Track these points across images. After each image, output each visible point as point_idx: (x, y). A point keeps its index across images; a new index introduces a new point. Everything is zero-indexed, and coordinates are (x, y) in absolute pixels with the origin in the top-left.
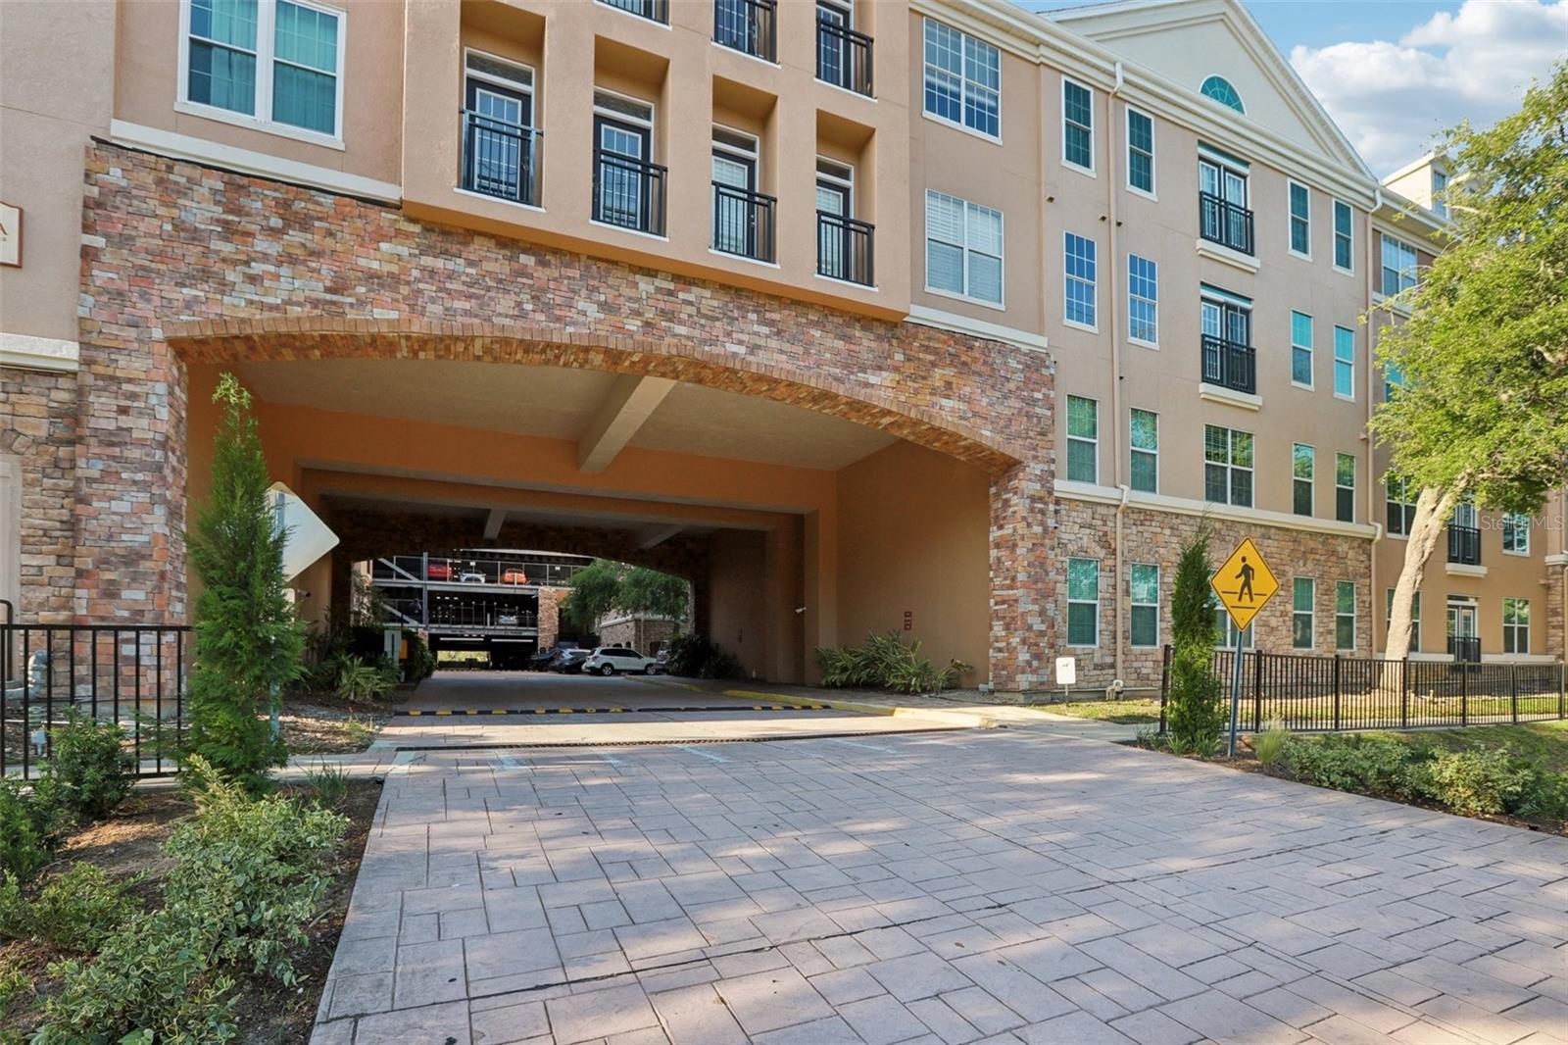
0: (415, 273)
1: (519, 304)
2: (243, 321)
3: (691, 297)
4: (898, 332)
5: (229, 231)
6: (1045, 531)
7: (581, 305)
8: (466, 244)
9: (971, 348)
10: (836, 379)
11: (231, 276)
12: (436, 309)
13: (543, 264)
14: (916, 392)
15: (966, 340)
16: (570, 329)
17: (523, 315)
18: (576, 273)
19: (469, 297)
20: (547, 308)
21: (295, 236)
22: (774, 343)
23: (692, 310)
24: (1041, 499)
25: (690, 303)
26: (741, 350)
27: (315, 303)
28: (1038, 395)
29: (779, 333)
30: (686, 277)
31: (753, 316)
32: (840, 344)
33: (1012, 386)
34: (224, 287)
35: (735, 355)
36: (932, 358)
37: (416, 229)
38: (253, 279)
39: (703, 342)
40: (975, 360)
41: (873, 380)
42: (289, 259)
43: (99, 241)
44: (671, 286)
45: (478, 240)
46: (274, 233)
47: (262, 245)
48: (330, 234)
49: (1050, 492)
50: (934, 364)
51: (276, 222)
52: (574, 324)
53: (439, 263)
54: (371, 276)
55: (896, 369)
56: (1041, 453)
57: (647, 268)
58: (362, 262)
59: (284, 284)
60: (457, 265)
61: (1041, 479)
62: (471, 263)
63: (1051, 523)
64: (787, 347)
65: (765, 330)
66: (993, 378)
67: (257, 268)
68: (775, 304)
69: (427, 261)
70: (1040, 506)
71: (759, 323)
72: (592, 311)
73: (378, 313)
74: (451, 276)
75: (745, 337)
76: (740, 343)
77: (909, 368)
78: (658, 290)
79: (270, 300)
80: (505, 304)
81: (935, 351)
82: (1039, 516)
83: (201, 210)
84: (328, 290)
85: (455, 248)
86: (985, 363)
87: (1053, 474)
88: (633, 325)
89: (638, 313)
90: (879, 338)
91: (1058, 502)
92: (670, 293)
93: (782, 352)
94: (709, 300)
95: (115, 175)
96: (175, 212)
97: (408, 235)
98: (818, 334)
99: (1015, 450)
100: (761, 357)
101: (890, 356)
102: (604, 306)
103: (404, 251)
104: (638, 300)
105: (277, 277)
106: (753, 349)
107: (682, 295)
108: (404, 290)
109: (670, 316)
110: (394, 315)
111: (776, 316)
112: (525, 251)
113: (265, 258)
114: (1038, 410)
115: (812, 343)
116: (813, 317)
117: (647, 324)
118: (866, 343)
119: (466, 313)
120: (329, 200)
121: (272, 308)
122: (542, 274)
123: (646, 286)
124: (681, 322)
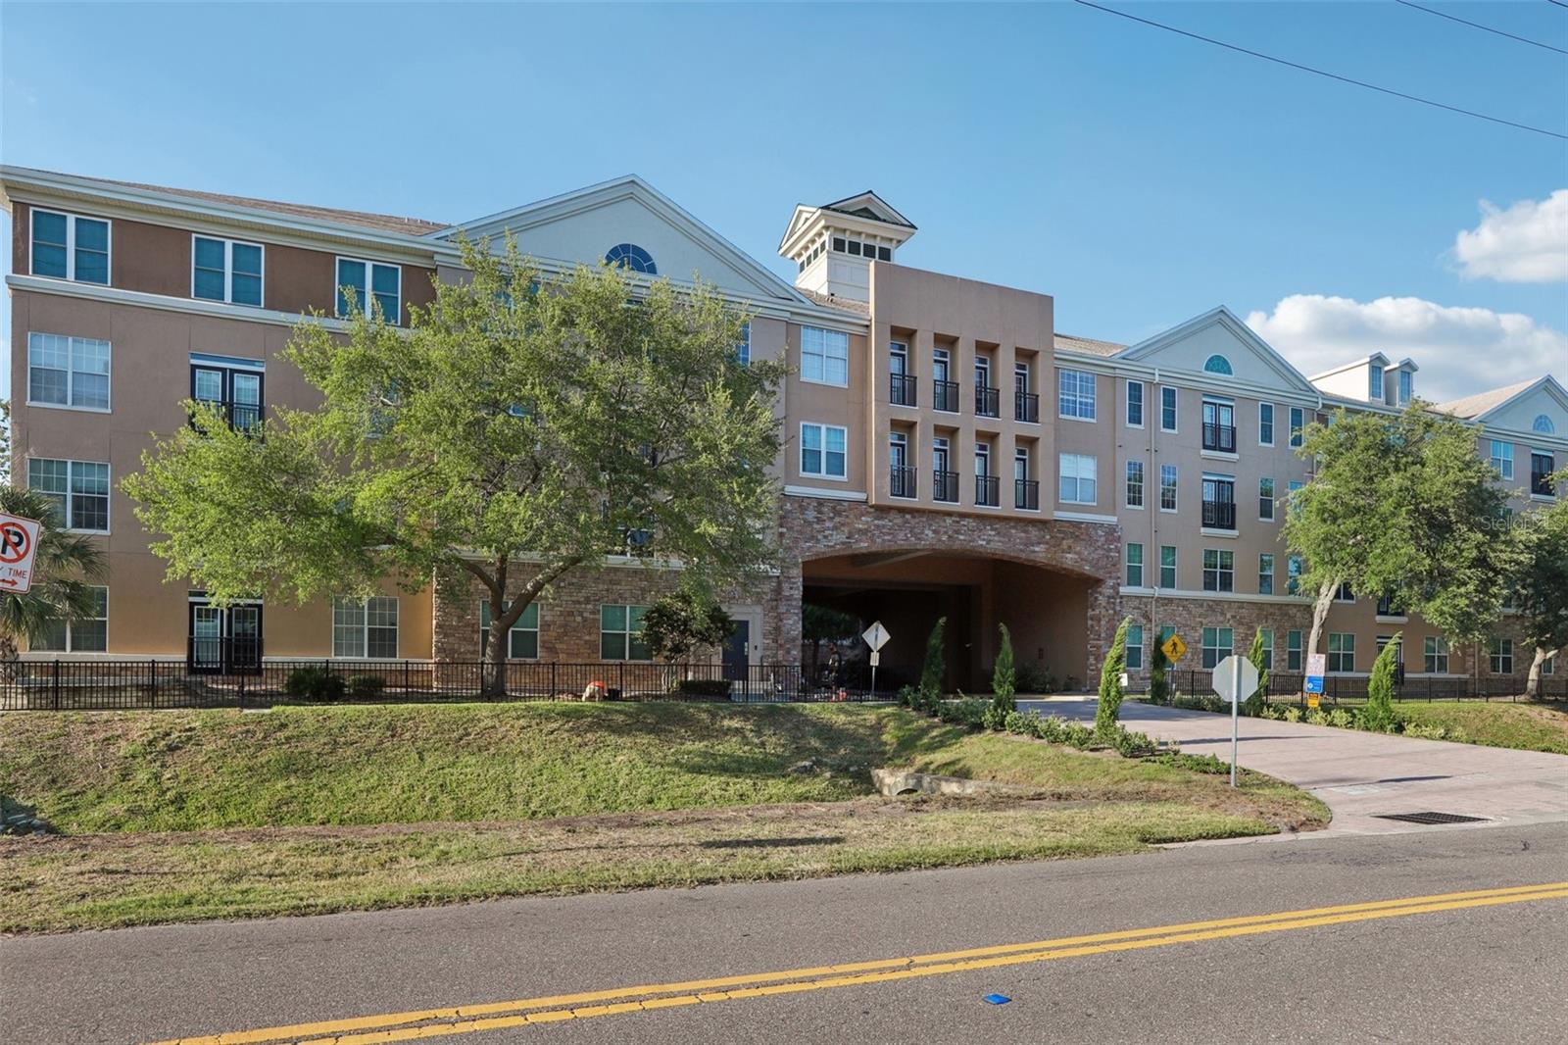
0: (873, 527)
1: (906, 535)
2: (824, 553)
3: (965, 523)
4: (1048, 525)
5: (819, 521)
6: (1115, 612)
7: (926, 532)
8: (889, 512)
9: (1080, 528)
10: (1021, 550)
11: (819, 537)
12: (879, 540)
13: (913, 517)
14: (1055, 552)
15: (1077, 525)
16: (923, 542)
17: (907, 539)
18: (924, 519)
19: (889, 534)
20: (914, 535)
21: (837, 519)
22: (996, 538)
23: (965, 528)
24: (1113, 597)
25: (965, 525)
26: (984, 543)
27: (843, 543)
28: (1112, 547)
29: (999, 533)
30: (963, 516)
31: (988, 528)
32: (1023, 535)
33: (1099, 544)
34: (818, 541)
35: (982, 545)
36: (1062, 535)
37: (872, 510)
38: (825, 537)
39: (970, 541)
40: (1082, 533)
41: (1037, 549)
42: (835, 528)
43: (785, 530)
44: (958, 519)
45: (892, 511)
46: (832, 519)
47: (828, 524)
48: (847, 517)
49: (1118, 593)
50: (1063, 539)
51: (831, 515)
52: (924, 540)
53: (880, 522)
54: (860, 530)
55: (1047, 543)
56: (1114, 575)
57: (950, 514)
58: (857, 526)
59: (834, 537)
60: (885, 522)
61: (1113, 587)
62: (890, 521)
63: (1118, 608)
64: (1002, 539)
65: (993, 533)
66: (1091, 542)
67: (827, 533)
68: (997, 521)
69: (876, 522)
70: (1112, 600)
71: (992, 530)
72: (930, 533)
73: (862, 544)
74: (884, 526)
75: (986, 537)
76: (984, 540)
77: (1053, 542)
78: (953, 521)
79: (830, 544)
80: (901, 535)
81: (1064, 532)
82: (1112, 606)
83: (811, 515)
84: (847, 538)
85: (885, 516)
86: (1087, 534)
87: (1119, 585)
88: (944, 538)
89: (946, 533)
90: (1039, 530)
91: (1121, 597)
92: (958, 522)
93: (1000, 541)
94: (971, 523)
95: (788, 506)
96: (804, 516)
97: (871, 513)
98: (1013, 531)
99: (1100, 575)
100: (992, 545)
101: (1044, 537)
102: (935, 532)
103: (869, 519)
104: (946, 527)
105: (832, 535)
106: (989, 542)
107: (962, 523)
108: (869, 534)
109: (957, 532)
110: (866, 545)
111: (997, 526)
112: (908, 513)
113: (828, 528)
114: (1112, 554)
115: (1011, 536)
116: (1012, 524)
117: (950, 537)
118: (1034, 532)
119: (889, 541)
120: (846, 504)
121: (831, 547)
122: (913, 521)
123: (949, 521)
124: (962, 534)
